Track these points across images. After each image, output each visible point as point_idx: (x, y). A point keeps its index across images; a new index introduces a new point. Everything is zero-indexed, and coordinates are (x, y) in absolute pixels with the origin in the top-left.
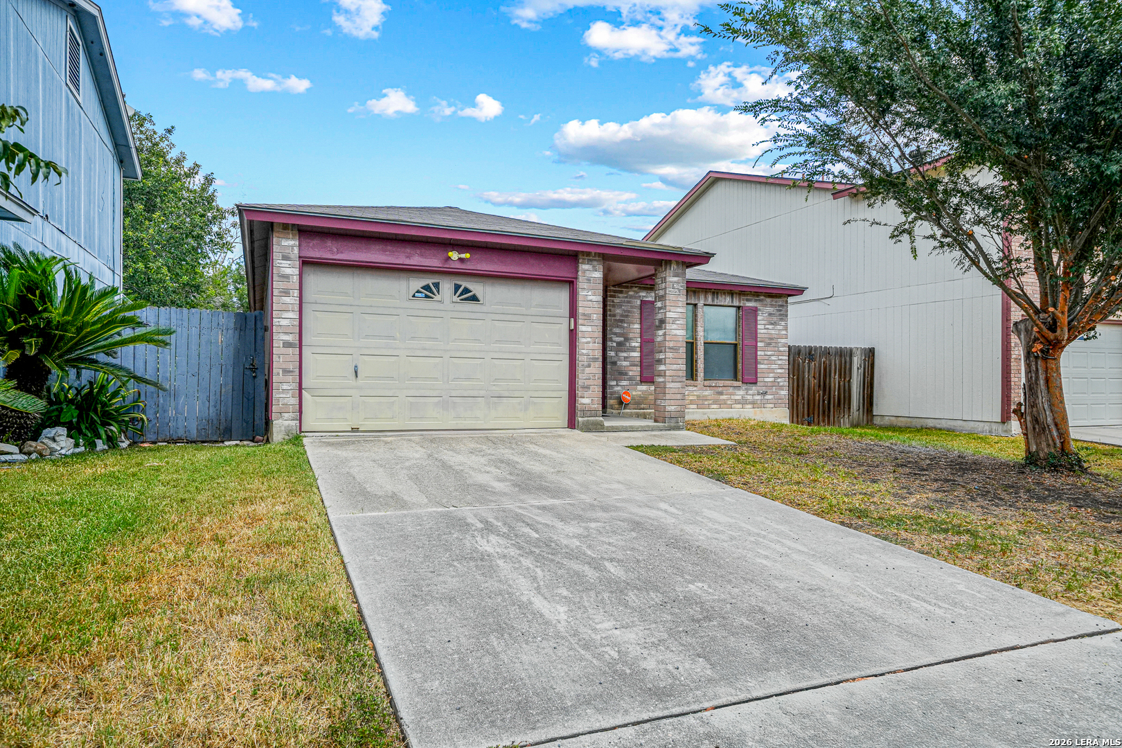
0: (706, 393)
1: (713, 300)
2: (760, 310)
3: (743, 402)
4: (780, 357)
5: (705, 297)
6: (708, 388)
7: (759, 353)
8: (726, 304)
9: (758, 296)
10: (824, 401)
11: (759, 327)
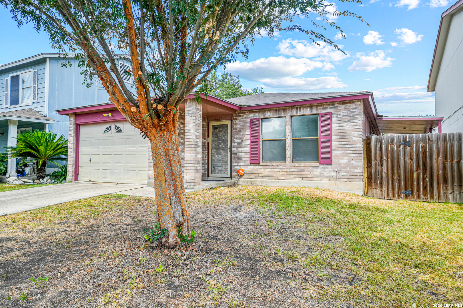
0: (292, 170)
1: (297, 112)
2: (335, 114)
3: (321, 177)
4: (354, 145)
5: (291, 111)
6: (293, 167)
7: (333, 143)
8: (307, 113)
9: (333, 105)
10: (424, 179)
11: (333, 125)
